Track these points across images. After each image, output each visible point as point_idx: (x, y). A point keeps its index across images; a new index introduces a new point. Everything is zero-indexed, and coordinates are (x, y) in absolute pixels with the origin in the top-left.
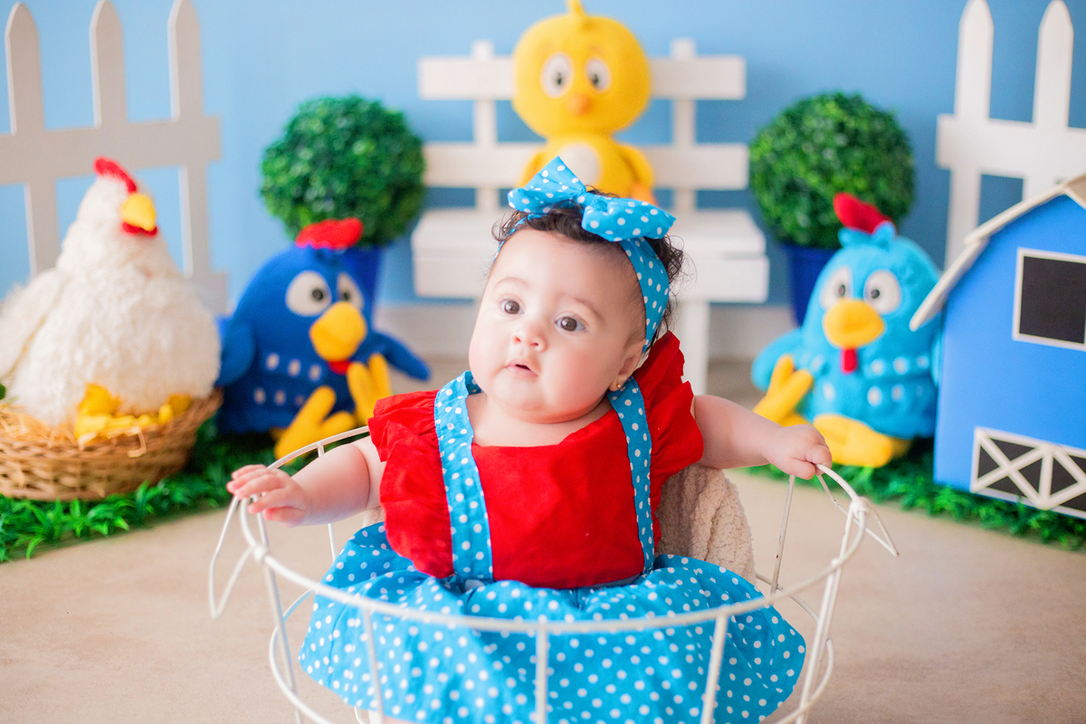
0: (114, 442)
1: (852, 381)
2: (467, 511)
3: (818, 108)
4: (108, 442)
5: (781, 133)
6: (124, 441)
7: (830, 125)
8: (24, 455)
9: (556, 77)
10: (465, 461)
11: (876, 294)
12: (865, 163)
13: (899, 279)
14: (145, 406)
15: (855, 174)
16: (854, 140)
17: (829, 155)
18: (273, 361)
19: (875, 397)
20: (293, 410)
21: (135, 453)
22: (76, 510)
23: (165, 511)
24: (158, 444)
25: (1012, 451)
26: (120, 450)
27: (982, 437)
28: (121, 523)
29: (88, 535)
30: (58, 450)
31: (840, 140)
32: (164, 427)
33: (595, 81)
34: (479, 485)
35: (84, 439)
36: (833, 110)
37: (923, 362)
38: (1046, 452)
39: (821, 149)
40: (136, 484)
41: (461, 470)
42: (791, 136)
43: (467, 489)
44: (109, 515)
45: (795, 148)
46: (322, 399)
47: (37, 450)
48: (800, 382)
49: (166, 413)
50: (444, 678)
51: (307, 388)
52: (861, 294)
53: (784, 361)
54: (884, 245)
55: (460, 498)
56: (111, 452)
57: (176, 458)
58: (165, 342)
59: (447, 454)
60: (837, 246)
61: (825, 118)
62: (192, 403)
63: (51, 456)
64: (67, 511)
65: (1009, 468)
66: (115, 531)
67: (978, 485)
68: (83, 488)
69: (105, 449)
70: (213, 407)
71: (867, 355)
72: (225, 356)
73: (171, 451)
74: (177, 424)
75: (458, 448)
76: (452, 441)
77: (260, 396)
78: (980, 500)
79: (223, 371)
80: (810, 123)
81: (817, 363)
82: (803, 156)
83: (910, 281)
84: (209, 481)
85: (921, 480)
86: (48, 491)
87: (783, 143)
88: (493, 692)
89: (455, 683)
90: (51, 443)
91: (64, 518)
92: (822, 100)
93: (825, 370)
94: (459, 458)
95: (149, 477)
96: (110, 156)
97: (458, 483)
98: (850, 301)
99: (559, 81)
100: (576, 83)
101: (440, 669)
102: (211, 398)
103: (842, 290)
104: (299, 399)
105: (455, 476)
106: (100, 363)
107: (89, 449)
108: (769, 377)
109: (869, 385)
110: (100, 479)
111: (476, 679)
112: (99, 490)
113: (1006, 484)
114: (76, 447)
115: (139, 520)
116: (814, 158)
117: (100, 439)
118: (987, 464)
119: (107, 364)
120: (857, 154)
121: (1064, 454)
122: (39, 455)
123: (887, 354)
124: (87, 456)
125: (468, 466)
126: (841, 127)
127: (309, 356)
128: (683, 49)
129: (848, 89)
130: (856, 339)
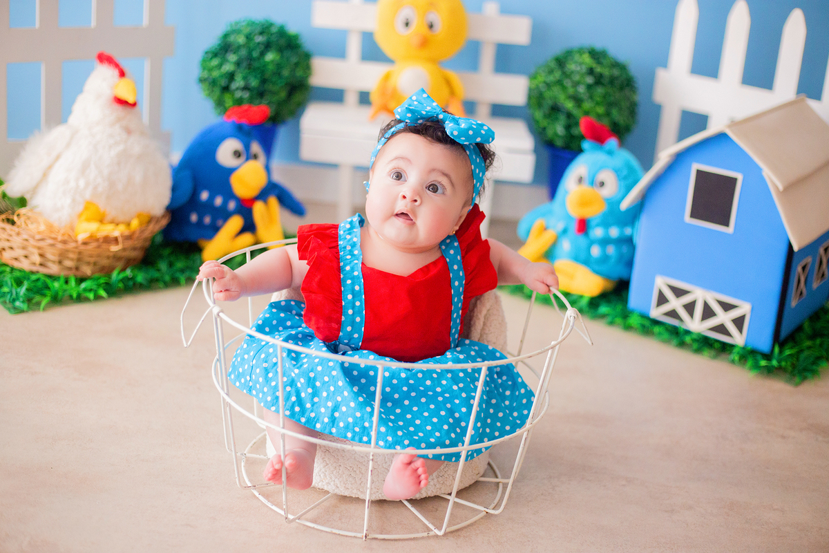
0: (101, 241)
1: (582, 239)
2: (353, 307)
3: (577, 57)
4: (97, 240)
5: (551, 72)
6: (108, 240)
7: (584, 69)
8: (41, 244)
9: (405, 21)
10: (356, 273)
11: (602, 184)
12: (604, 97)
13: (618, 176)
14: (121, 218)
15: (597, 104)
16: (599, 80)
17: (582, 89)
18: (205, 196)
19: (596, 251)
20: (215, 229)
21: (114, 248)
22: (73, 282)
23: (130, 288)
24: (129, 243)
25: (679, 292)
26: (104, 246)
27: (661, 283)
28: (102, 293)
29: (80, 299)
30: (64, 242)
31: (590, 80)
32: (134, 233)
33: (431, 26)
34: (363, 291)
35: (81, 237)
36: (587, 59)
37: (628, 231)
38: (700, 295)
39: (576, 84)
40: (112, 269)
41: (353, 278)
42: (557, 74)
43: (355, 292)
44: (94, 287)
45: (559, 82)
46: (236, 222)
47: (50, 241)
48: (548, 237)
49: (135, 224)
50: (330, 404)
51: (225, 215)
52: (592, 183)
53: (539, 223)
54: (610, 153)
55: (350, 297)
56: (99, 247)
57: (136, 254)
58: (138, 178)
59: (345, 265)
60: (580, 151)
61: (581, 64)
62: (151, 219)
63: (60, 246)
64: (67, 282)
65: (675, 303)
66: (98, 298)
67: (656, 313)
68: (77, 269)
69: (94, 245)
70: (164, 222)
71: (593, 223)
72: (174, 189)
73: (134, 249)
74: (142, 232)
75: (352, 264)
76: (349, 257)
77: (194, 218)
78: (656, 322)
79: (173, 199)
80: (571, 66)
81: (560, 226)
82: (564, 88)
83: (625, 178)
84: (159, 270)
85: (619, 307)
86: (54, 269)
87: (551, 78)
88: (358, 414)
89: (336, 408)
90: (60, 238)
91: (65, 287)
92: (581, 51)
93: (565, 231)
94: (353, 270)
95: (120, 265)
96: (108, 51)
97: (350, 287)
98: (585, 188)
99: (407, 24)
100: (418, 26)
101: (328, 398)
102: (163, 216)
103: (580, 180)
104: (220, 222)
105: (349, 282)
106: (95, 188)
107: (85, 243)
108: (528, 232)
109: (592, 243)
110: (89, 263)
111: (348, 406)
112: (87, 270)
113: (673, 314)
114: (76, 241)
115: (114, 292)
116: (571, 91)
117: (92, 238)
118: (662, 300)
119: (100, 189)
120: (600, 90)
121: (712, 298)
122: (52, 245)
123: (606, 224)
124: (82, 248)
125: (358, 277)
126: (591, 71)
127: (229, 194)
128: (491, 9)
129: (598, 45)
130: (586, 213)
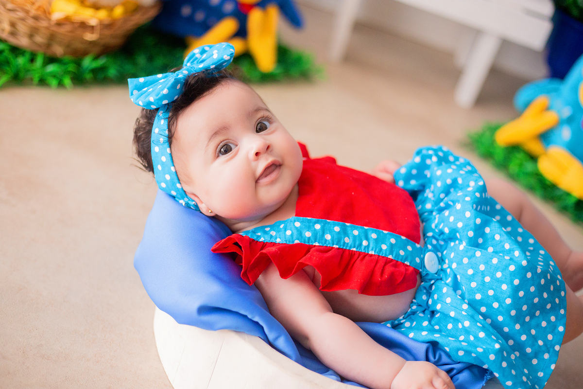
0: (76, 25)
4: (73, 23)
6: (84, 25)
8: (12, 15)
20: (205, 28)
21: (90, 37)
22: (39, 61)
23: (100, 78)
24: (107, 32)
26: (79, 31)
28: (67, 81)
29: (43, 82)
30: (36, 18)
32: (115, 21)
35: (57, 16)
40: (85, 54)
44: (61, 73)
46: (228, 26)
47: (21, 14)
48: (549, 119)
49: (118, 12)
51: (220, 15)
53: (541, 100)
56: (73, 31)
57: (117, 42)
62: (138, 8)
63: (31, 22)
64: (32, 60)
66: (61, 85)
68: (48, 46)
69: (69, 28)
70: (152, 13)
77: (186, 11)
86: (23, 41)
90: (33, 12)
91: (28, 66)
93: (570, 119)
95: (96, 50)
102: (152, 7)
104: (213, 21)
107: (59, 24)
108: (527, 105)
110: (61, 44)
112: (58, 50)
114: (49, 20)
115: (79, 80)
117: (67, 20)
122: (23, 19)
124: (54, 29)
